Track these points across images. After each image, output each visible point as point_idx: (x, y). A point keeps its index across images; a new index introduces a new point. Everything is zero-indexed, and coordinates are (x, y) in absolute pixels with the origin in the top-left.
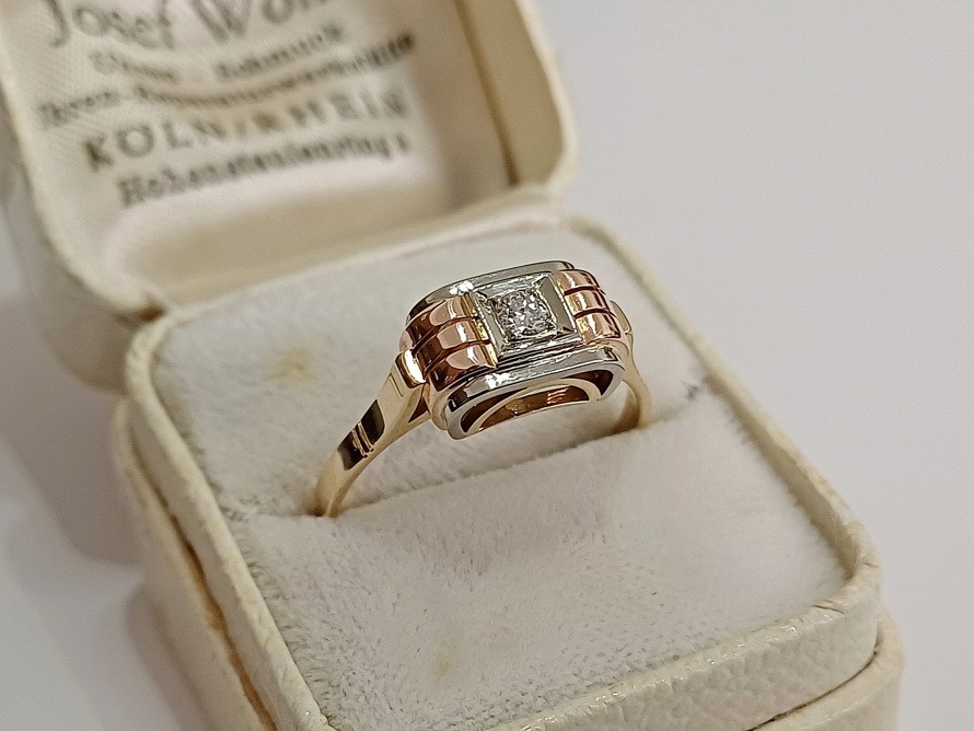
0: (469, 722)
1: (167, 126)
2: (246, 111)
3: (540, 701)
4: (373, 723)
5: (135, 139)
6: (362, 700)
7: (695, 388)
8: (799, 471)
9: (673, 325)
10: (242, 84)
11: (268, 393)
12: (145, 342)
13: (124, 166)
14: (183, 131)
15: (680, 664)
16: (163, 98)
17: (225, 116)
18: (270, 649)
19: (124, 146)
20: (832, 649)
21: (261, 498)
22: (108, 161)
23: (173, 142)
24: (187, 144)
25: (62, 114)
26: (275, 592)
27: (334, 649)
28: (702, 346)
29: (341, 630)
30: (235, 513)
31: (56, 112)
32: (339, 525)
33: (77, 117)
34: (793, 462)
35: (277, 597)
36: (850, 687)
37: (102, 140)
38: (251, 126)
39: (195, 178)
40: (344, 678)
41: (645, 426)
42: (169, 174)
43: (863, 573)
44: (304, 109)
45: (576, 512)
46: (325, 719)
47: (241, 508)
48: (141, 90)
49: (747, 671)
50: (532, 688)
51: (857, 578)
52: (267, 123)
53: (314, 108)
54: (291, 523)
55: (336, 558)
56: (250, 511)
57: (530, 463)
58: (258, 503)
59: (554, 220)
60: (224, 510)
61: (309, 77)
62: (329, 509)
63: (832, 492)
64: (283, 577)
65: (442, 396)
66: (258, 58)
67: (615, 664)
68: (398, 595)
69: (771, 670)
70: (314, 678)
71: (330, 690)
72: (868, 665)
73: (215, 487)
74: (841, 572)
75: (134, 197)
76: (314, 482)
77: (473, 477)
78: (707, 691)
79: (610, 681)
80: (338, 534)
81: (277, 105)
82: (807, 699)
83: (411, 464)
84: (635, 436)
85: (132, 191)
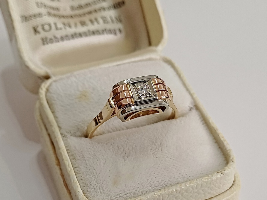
0: (121, 197)
1: (55, 24)
2: (77, 20)
3: (140, 193)
4: (96, 196)
5: (47, 27)
6: (93, 189)
7: (192, 108)
8: (217, 133)
9: (188, 90)
10: (77, 12)
11: (76, 103)
12: (45, 86)
13: (43, 34)
14: (60, 25)
15: (178, 186)
16: (55, 15)
17: (72, 21)
18: (70, 174)
19: (43, 29)
20: (220, 183)
21: (72, 132)
22: (39, 32)
23: (57, 29)
24: (61, 29)
25: (27, 19)
26: (73, 158)
27: (87, 175)
28: (195, 96)
29: (89, 170)
30: (65, 135)
31: (26, 18)
32: (91, 141)
33: (31, 19)
34: (216, 131)
35: (74, 159)
36: (225, 193)
37: (37, 27)
38: (79, 24)
39: (62, 39)
40: (89, 183)
41: (176, 118)
42: (55, 37)
43: (231, 163)
44: (93, 20)
45: (155, 142)
46: (83, 194)
47: (66, 134)
48: (49, 13)
49: (196, 189)
50: (139, 189)
51: (229, 165)
52: (83, 24)
53: (96, 20)
54: (79, 139)
55: (90, 150)
56: (68, 135)
57: (144, 126)
58: (71, 133)
59: (158, 57)
60: (61, 134)
61: (96, 11)
62: (89, 136)
63: (225, 140)
64: (75, 154)
65: (119, 111)
66: (82, 5)
67: (161, 184)
68: (105, 161)
69: (203, 188)
70: (81, 182)
71: (85, 186)
72: (231, 188)
73: (60, 127)
74: (225, 162)
75: (45, 43)
76: (86, 128)
77: (129, 129)
78: (185, 193)
79: (159, 189)
80: (91, 144)
81: (86, 19)
82: (213, 196)
83: (113, 124)
84: (173, 121)
85: (45, 41)
